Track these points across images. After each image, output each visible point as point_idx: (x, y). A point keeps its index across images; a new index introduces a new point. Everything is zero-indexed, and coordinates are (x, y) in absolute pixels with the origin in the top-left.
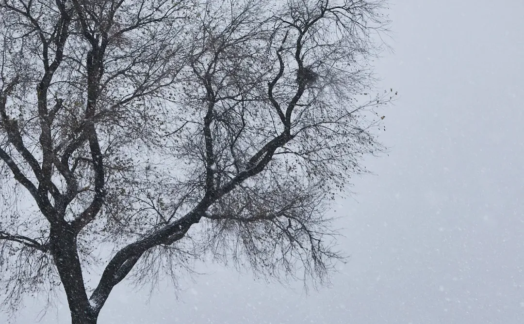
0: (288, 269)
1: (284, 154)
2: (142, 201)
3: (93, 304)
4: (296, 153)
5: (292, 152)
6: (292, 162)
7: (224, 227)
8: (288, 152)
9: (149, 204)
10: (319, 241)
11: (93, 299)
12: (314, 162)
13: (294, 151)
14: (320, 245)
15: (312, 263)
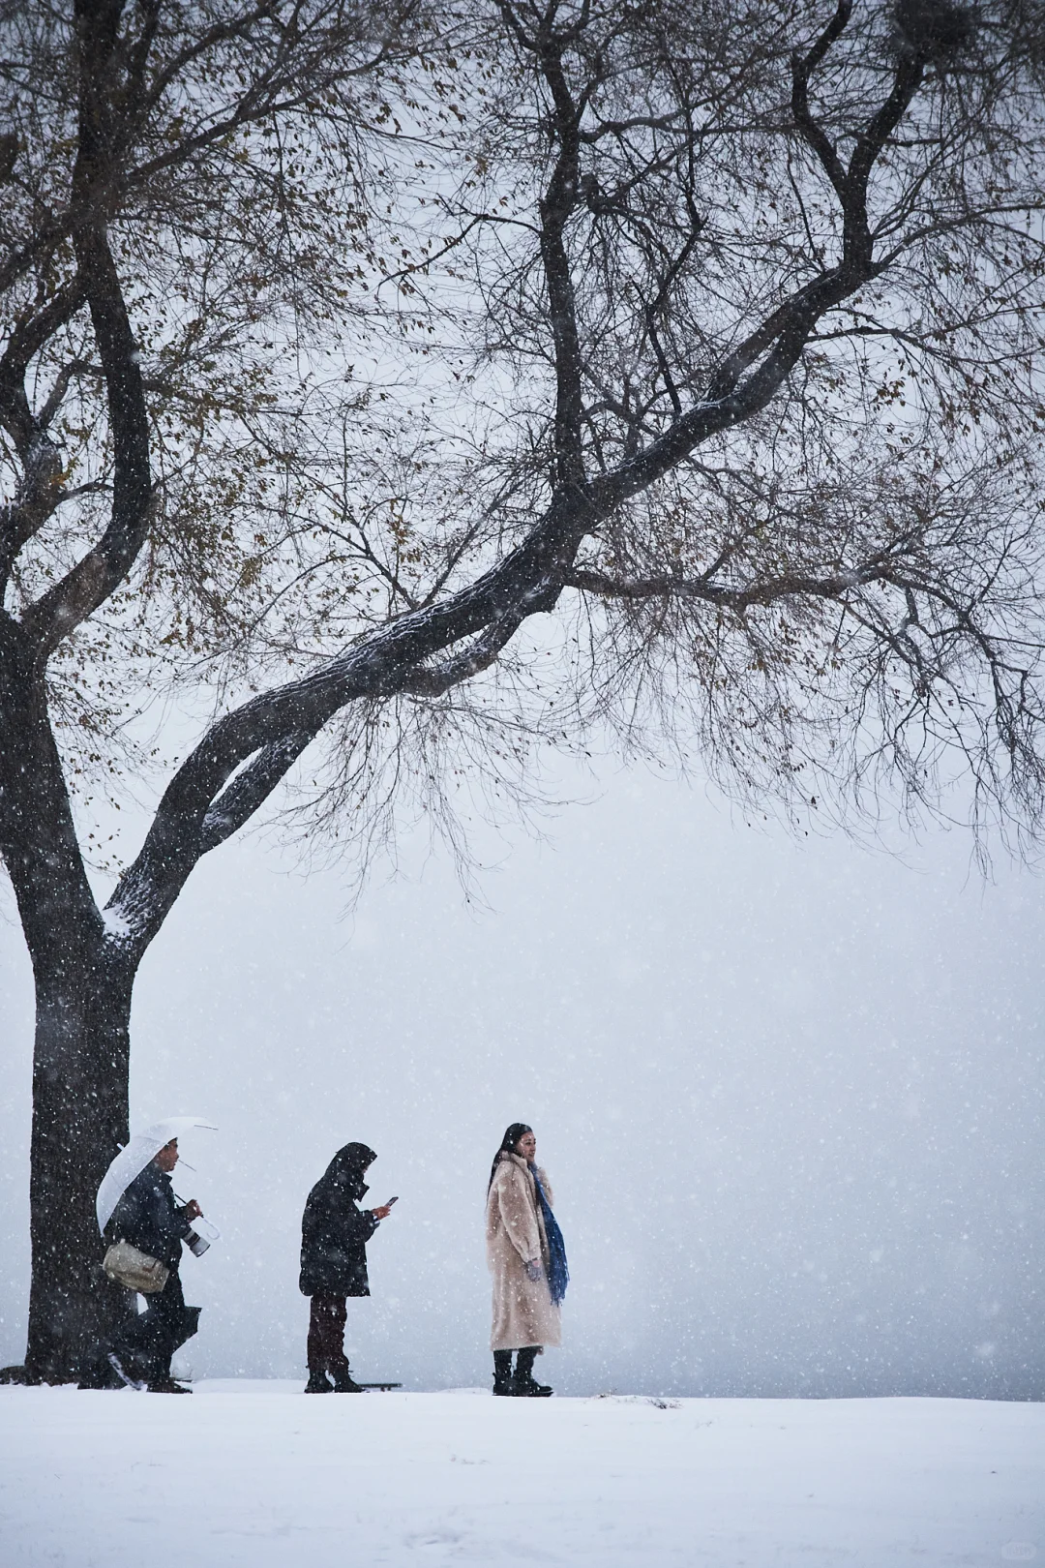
0: (913, 786)
1: (853, 337)
2: (326, 529)
3: (116, 924)
4: (896, 333)
5: (884, 331)
6: (882, 368)
7: (658, 625)
8: (869, 331)
9: (348, 540)
10: (1025, 674)
11: (118, 906)
12: (968, 368)
13: (889, 326)
14: (1027, 687)
15: (1002, 756)
